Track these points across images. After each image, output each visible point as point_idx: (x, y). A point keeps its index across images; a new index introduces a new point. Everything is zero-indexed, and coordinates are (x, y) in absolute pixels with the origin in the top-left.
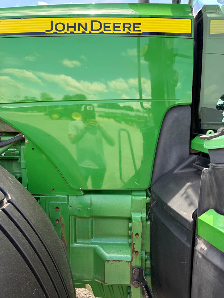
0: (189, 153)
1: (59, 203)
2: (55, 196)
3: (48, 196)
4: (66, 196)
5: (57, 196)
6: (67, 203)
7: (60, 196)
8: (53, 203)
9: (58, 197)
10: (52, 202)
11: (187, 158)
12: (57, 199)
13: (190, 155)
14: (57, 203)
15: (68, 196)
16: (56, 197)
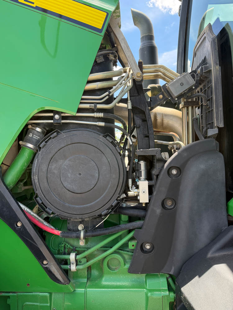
0: (227, 223)
1: (37, 306)
2: (32, 293)
3: (22, 294)
4: (47, 294)
5: (33, 293)
6: (49, 305)
7: (38, 293)
8: (28, 305)
9: (36, 296)
10: (27, 303)
11: (225, 230)
12: (35, 299)
13: (229, 226)
14: (34, 305)
15: (51, 294)
16: (33, 296)
